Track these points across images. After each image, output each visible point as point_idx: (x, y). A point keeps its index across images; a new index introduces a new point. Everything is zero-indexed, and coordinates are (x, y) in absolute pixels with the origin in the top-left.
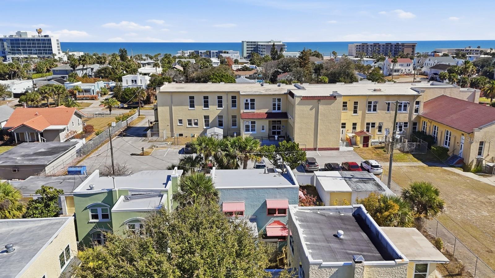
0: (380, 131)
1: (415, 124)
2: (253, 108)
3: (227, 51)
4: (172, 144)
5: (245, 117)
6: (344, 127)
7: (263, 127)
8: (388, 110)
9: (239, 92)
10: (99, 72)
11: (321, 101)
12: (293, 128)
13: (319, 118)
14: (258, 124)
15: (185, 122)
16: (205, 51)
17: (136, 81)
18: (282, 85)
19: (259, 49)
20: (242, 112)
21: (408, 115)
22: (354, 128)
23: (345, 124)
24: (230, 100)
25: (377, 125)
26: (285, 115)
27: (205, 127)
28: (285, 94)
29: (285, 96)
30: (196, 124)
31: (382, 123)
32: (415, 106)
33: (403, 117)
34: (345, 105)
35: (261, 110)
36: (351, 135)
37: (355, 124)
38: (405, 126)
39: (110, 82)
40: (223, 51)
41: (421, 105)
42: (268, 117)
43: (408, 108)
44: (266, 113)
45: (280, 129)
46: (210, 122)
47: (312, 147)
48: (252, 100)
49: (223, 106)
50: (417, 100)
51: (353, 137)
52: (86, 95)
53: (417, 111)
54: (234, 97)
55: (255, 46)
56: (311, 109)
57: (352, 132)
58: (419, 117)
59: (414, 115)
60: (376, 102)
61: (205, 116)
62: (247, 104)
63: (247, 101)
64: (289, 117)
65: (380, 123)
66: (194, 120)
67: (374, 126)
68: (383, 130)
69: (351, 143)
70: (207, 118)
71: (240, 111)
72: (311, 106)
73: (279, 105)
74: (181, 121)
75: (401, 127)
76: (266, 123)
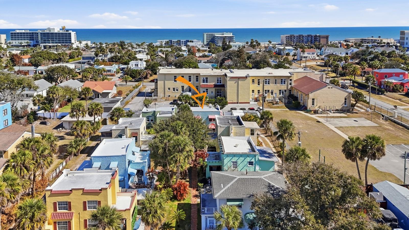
0: (272, 94)
1: (290, 91)
2: (207, 82)
3: (192, 40)
4: (165, 100)
5: (203, 87)
6: (254, 92)
7: (212, 92)
8: (276, 84)
9: (200, 74)
10: (112, 58)
11: (240, 79)
12: (226, 92)
13: (239, 87)
14: (210, 90)
15: (172, 89)
16: (177, 40)
17: (137, 65)
18: (223, 70)
19: (215, 39)
20: (201, 84)
21: (286, 86)
22: (259, 93)
23: (254, 90)
24: (195, 78)
25: (270, 91)
26: (223, 86)
27: (182, 92)
28: (223, 75)
29: (223, 76)
30: (177, 90)
31: (273, 90)
32: (289, 82)
33: (284, 87)
34: (253, 81)
35: (212, 83)
36: (257, 96)
37: (259, 91)
38: (285, 92)
39: (120, 65)
40: (190, 40)
41: (293, 81)
42: (214, 87)
43: (286, 83)
44: (214, 85)
45: (221, 93)
46: (184, 89)
47: (236, 102)
48: (207, 78)
49: (192, 81)
50: (290, 79)
51: (258, 97)
52: (109, 73)
53: (290, 84)
54: (197, 77)
55: (212, 37)
56: (235, 83)
57: (258, 95)
58: (292, 87)
59: (289, 86)
60: (269, 80)
61: (182, 86)
62: (204, 80)
63: (204, 78)
64: (225, 87)
65: (272, 90)
66: (176, 88)
67: (269, 92)
68: (274, 93)
69: (256, 100)
70: (183, 87)
71: (200, 83)
72: (235, 81)
73: (220, 81)
74: (169, 89)
75: (283, 92)
76: (213, 90)
